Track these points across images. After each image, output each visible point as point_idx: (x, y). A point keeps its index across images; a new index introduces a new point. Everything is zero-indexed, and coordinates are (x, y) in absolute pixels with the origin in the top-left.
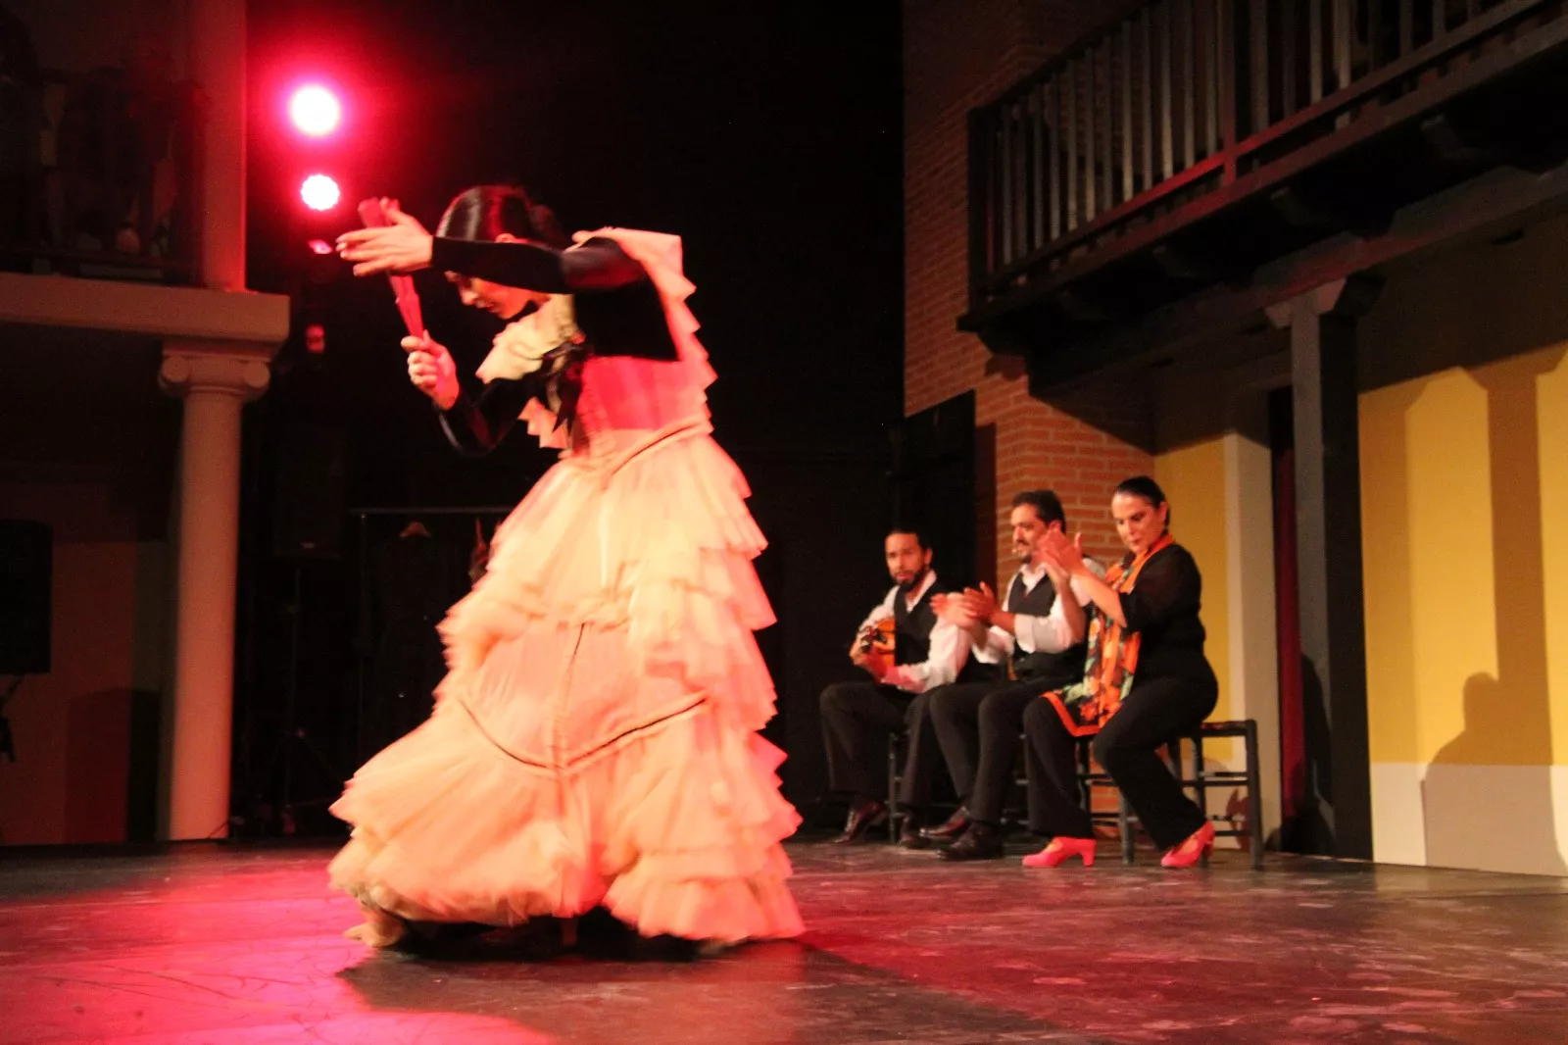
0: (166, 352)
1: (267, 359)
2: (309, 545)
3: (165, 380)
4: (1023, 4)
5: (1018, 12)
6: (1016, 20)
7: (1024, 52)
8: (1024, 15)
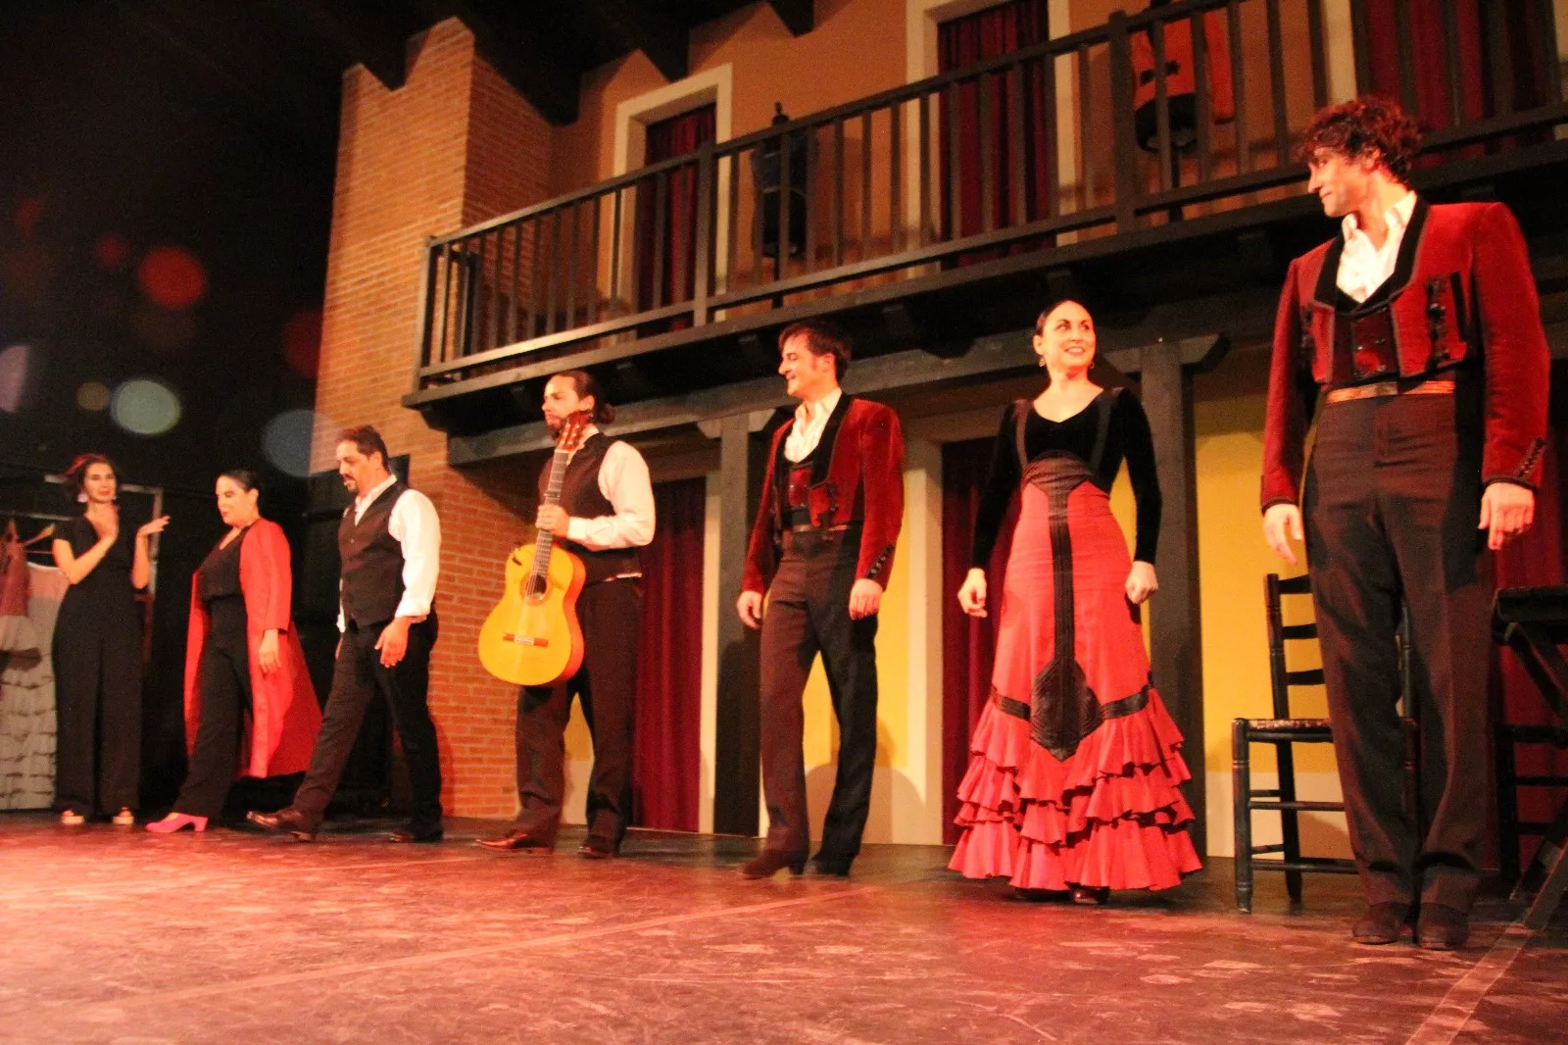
4: (467, 168)
5: (462, 174)
6: (459, 179)
7: (466, 204)
8: (468, 178)
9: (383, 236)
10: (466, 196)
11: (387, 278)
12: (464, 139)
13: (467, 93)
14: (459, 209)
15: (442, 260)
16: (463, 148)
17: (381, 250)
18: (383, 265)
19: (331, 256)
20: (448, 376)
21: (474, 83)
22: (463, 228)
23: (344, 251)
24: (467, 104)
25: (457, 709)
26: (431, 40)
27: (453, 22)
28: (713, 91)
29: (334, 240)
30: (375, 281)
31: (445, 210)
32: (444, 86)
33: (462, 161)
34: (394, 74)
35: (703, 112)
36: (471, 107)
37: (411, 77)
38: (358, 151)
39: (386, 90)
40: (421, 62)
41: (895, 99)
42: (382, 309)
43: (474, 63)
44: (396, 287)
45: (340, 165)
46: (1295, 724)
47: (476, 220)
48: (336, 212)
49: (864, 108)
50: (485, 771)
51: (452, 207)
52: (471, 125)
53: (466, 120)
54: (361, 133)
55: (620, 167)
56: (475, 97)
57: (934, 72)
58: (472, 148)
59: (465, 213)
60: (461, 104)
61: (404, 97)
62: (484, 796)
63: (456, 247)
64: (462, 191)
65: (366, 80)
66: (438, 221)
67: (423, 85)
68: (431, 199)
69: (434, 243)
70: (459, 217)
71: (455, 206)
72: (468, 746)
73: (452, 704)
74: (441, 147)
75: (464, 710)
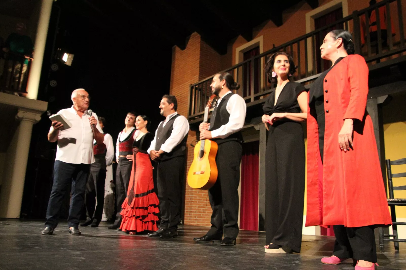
0: (19, 111)
1: (41, 115)
2: (42, 156)
3: (18, 117)
4: (200, 67)
5: (198, 69)
6: (198, 70)
7: (199, 76)
8: (200, 69)
9: (181, 85)
10: (199, 74)
11: (182, 95)
12: (199, 61)
13: (199, 50)
14: (198, 77)
15: (194, 90)
16: (198, 62)
17: (181, 88)
18: (182, 92)
19: (170, 91)
20: (196, 118)
21: (201, 46)
22: (199, 82)
23: (173, 89)
24: (199, 52)
25: (199, 200)
26: (191, 38)
27: (195, 33)
28: (258, 43)
29: (171, 87)
30: (179, 96)
31: (195, 78)
32: (194, 48)
33: (198, 66)
34: (183, 47)
35: (256, 48)
36: (200, 52)
37: (187, 47)
38: (176, 65)
39: (181, 50)
40: (189, 43)
41: (305, 38)
42: (182, 102)
43: (201, 42)
44: (184, 97)
45: (172, 69)
46: (396, 200)
47: (202, 79)
48: (171, 80)
49: (298, 41)
50: (206, 215)
51: (196, 77)
52: (200, 57)
53: (199, 56)
54: (176, 61)
55: (237, 62)
56: (201, 50)
57: (314, 29)
58: (201, 62)
59: (199, 78)
60: (198, 52)
61: (186, 52)
62: (206, 221)
63: (197, 86)
64: (198, 73)
65: (177, 49)
66: (193, 81)
67: (190, 49)
68: (192, 75)
69: (192, 86)
70: (198, 79)
71: (197, 77)
72: (202, 209)
73: (198, 198)
74: (194, 63)
75: (201, 200)
